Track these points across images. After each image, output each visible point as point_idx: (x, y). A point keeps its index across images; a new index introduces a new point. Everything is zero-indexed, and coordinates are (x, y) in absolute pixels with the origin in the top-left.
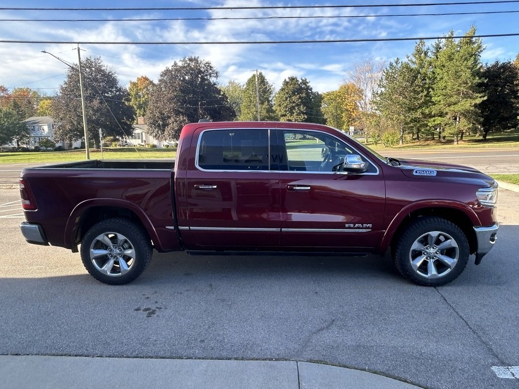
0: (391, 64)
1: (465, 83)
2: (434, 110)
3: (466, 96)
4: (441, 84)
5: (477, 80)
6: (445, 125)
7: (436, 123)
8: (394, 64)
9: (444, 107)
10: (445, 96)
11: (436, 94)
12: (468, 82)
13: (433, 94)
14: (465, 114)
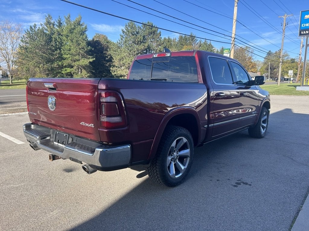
0: (31, 27)
1: (83, 49)
2: (65, 63)
3: (83, 57)
4: (67, 47)
5: (89, 48)
6: (73, 73)
7: (67, 71)
8: (33, 28)
9: (71, 62)
10: (71, 55)
11: (66, 53)
12: (85, 48)
13: (64, 53)
14: (85, 67)
